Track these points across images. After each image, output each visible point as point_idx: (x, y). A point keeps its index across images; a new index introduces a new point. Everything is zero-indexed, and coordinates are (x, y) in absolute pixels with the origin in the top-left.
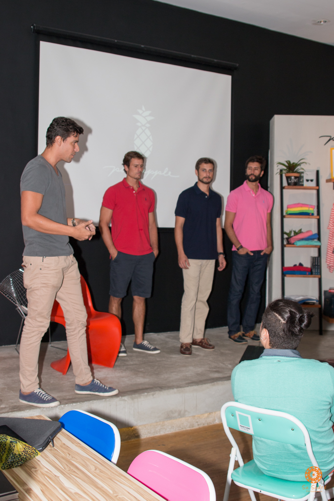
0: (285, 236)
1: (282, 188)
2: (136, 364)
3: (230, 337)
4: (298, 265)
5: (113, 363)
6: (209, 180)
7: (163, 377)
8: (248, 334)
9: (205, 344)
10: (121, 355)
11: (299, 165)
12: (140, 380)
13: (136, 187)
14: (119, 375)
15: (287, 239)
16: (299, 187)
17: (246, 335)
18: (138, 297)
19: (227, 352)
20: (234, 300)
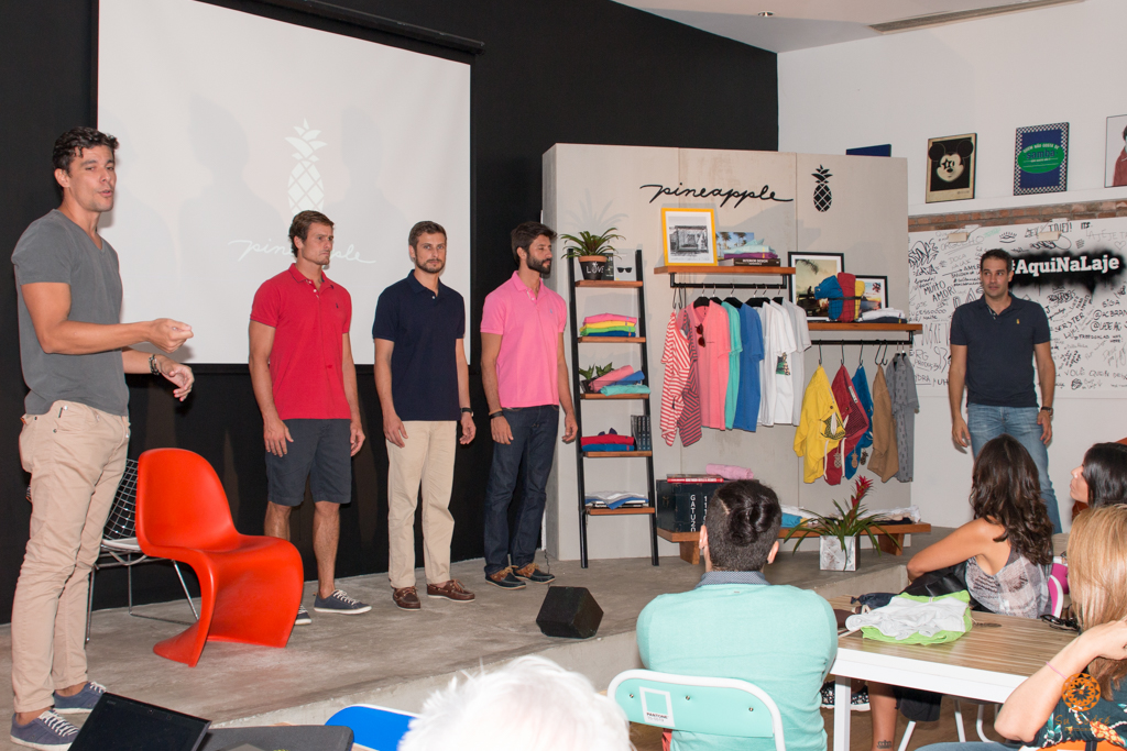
0: (582, 378)
1: (573, 285)
2: (326, 639)
3: (488, 578)
4: (607, 432)
5: (285, 638)
6: (439, 266)
7: (394, 657)
8: (523, 570)
9: (456, 590)
10: (298, 622)
11: (604, 240)
12: (353, 666)
13: (316, 280)
14: (304, 659)
15: (586, 383)
16: (606, 282)
17: (519, 572)
18: (326, 503)
19: (494, 605)
20: (498, 504)
